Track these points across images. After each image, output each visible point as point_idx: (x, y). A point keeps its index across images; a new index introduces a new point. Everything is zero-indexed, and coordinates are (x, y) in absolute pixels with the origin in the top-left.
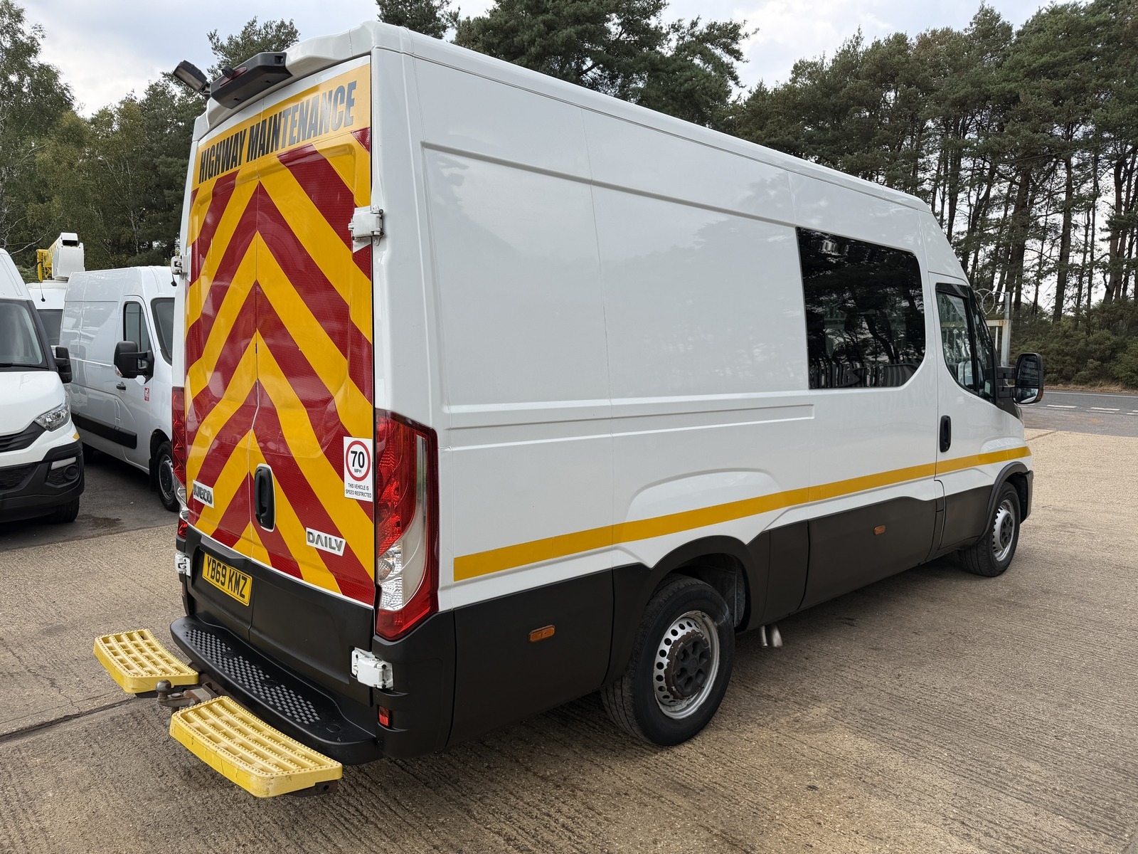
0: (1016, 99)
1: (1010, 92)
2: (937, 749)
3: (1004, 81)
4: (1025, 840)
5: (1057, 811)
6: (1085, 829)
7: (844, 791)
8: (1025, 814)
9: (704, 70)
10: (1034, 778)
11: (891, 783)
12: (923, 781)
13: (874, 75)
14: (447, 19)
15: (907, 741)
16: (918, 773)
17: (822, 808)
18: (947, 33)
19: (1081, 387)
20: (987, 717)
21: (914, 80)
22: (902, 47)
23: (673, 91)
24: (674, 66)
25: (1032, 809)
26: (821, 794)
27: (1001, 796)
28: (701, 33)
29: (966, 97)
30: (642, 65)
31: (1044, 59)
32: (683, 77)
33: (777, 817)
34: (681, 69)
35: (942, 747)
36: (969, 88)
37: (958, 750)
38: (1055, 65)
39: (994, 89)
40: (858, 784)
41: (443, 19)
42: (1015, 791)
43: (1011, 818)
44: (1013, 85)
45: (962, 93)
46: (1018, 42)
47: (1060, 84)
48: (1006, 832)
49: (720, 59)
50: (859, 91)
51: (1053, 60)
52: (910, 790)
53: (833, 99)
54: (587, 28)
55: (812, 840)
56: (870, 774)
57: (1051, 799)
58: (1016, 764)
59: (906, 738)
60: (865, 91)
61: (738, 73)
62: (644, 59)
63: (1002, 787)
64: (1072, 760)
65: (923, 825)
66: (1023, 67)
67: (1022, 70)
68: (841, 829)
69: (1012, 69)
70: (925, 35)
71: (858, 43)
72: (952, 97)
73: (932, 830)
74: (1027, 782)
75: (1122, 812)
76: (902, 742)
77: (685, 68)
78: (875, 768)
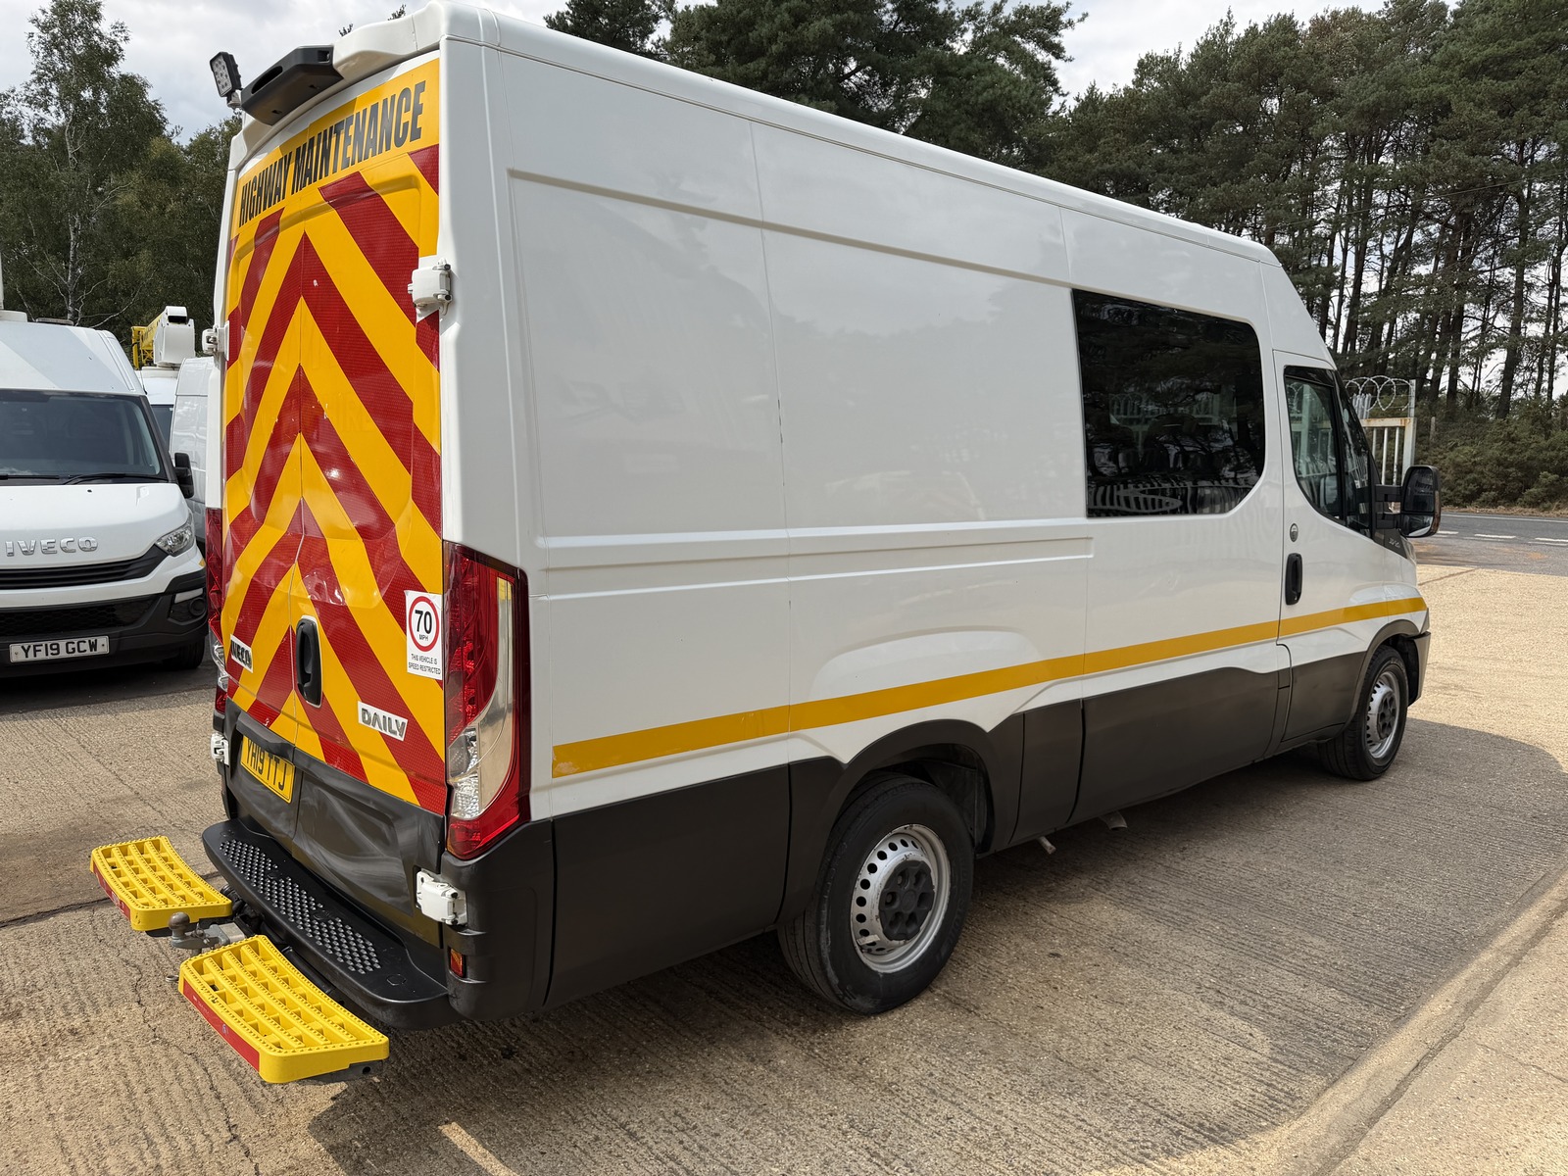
1: (1440, 98)
2: (1210, 922)
3: (1433, 81)
4: (1285, 1008)
5: (1330, 984)
6: (1357, 1001)
7: (1091, 959)
8: (1294, 986)
9: (1011, 73)
10: (1314, 952)
11: (1146, 953)
12: (1183, 952)
13: (1249, 74)
15: (1176, 914)
16: (1180, 945)
17: (1061, 974)
18: (1353, 14)
19: (1530, 510)
20: (1278, 892)
21: (1304, 82)
22: (1290, 36)
23: (967, 102)
24: (968, 68)
25: (1302, 980)
26: (1063, 961)
27: (1270, 968)
28: (1006, 21)
29: (1377, 104)
30: (924, 67)
31: (1488, 51)
32: (981, 83)
33: (1009, 981)
34: (980, 72)
35: (1215, 920)
37: (1233, 924)
39: (1416, 93)
40: (1108, 953)
42: (1288, 964)
43: (1275, 989)
44: (1443, 88)
46: (1455, 26)
47: (1509, 87)
48: (1265, 1000)
49: (1033, 57)
50: (1228, 98)
51: (1503, 51)
52: (1165, 960)
53: (1192, 110)
54: (849, 17)
55: (1046, 1003)
56: (1123, 944)
57: (1327, 972)
58: (1297, 939)
59: (1176, 911)
60: (1236, 98)
61: (1058, 75)
62: (928, 59)
63: (1274, 960)
64: (1366, 937)
65: (1172, 992)
67: (1458, 67)
68: (1079, 993)
70: (1323, 18)
71: (1227, 32)
73: (1181, 997)
74: (1305, 957)
75: (1406, 987)
76: (1170, 915)
77: (984, 70)
78: (1132, 938)
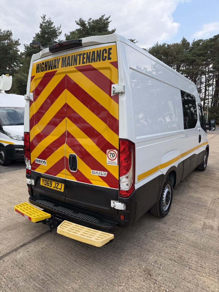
0: (195, 61)
14: (59, 33)
36: (185, 58)
38: (203, 53)
41: (57, 33)
45: (183, 59)
66: (196, 54)
69: (193, 54)
72: (181, 59)
